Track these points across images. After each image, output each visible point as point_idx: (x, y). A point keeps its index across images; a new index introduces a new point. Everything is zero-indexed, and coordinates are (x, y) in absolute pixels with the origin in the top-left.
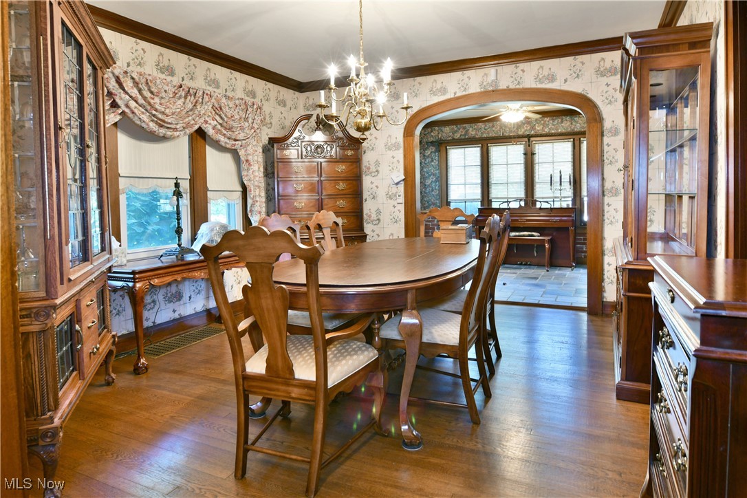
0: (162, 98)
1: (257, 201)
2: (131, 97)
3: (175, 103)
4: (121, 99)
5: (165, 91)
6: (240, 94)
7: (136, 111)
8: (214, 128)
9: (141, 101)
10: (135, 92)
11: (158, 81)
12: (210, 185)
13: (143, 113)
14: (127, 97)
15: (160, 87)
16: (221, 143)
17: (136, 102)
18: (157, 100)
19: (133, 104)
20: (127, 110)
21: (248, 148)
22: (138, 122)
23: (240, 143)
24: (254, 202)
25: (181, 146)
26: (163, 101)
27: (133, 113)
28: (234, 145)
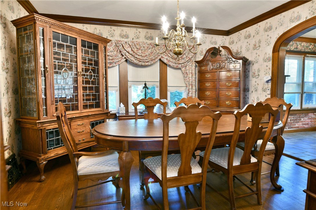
0: (142, 50)
1: (190, 91)
2: (127, 51)
3: (148, 51)
4: (123, 53)
5: (144, 47)
7: (128, 56)
8: (167, 59)
9: (132, 53)
10: (129, 50)
11: (141, 44)
12: (169, 84)
13: (132, 57)
14: (125, 52)
15: (142, 46)
16: (171, 66)
17: (129, 53)
18: (140, 51)
19: (127, 54)
20: (126, 57)
21: (187, 67)
22: (131, 61)
23: (180, 65)
26: (142, 51)
27: (128, 57)
28: (178, 66)
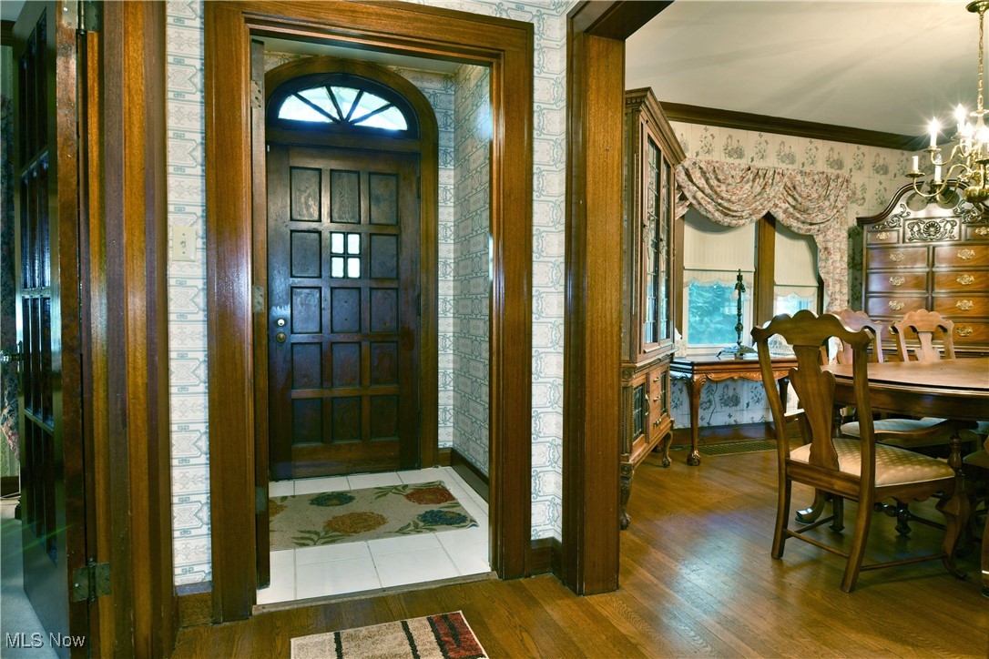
0: (729, 184)
1: (836, 299)
2: (698, 188)
3: (742, 188)
4: (689, 191)
5: (733, 177)
6: (821, 166)
7: (702, 201)
8: (785, 211)
9: (708, 191)
10: (702, 183)
11: (725, 167)
12: (777, 280)
13: (709, 203)
14: (695, 188)
15: (727, 173)
16: (793, 229)
17: (703, 192)
18: (723, 187)
19: (700, 195)
20: (694, 202)
21: (828, 233)
22: (704, 213)
23: (817, 227)
24: (833, 300)
25: (746, 236)
26: (729, 187)
27: (700, 204)
28: (810, 230)
